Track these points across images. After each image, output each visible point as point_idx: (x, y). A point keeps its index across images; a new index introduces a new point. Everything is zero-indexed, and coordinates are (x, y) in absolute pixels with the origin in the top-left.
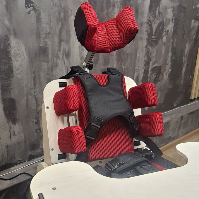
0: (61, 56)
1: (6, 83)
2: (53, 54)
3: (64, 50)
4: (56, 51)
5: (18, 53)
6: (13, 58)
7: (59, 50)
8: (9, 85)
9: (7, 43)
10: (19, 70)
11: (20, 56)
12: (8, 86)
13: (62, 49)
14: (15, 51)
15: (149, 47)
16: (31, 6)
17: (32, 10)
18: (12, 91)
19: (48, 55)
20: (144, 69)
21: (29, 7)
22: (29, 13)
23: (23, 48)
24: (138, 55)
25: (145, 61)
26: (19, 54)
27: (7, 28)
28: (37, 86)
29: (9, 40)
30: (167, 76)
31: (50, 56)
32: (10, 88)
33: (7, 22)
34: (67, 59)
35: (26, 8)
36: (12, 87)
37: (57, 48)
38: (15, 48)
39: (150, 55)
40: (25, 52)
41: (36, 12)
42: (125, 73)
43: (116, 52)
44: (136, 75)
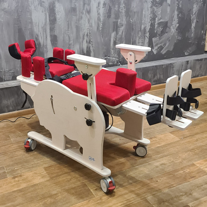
0: (84, 13)
1: (53, 26)
2: (79, 11)
3: (87, 9)
4: (82, 10)
6: (56, 13)
7: (84, 9)
9: (54, 6)
10: (60, 20)
11: (61, 12)
13: (85, 9)
14: (58, 9)
15: (154, 7)
18: (55, 31)
19: (76, 12)
20: (150, 23)
23: (62, 8)
24: (144, 13)
25: (151, 17)
28: (69, 29)
29: (55, 4)
30: (175, 29)
31: (78, 13)
34: (88, 15)
36: (55, 29)
37: (82, 8)
39: (155, 13)
40: (63, 10)
42: (133, 25)
43: (125, 10)
44: (143, 27)
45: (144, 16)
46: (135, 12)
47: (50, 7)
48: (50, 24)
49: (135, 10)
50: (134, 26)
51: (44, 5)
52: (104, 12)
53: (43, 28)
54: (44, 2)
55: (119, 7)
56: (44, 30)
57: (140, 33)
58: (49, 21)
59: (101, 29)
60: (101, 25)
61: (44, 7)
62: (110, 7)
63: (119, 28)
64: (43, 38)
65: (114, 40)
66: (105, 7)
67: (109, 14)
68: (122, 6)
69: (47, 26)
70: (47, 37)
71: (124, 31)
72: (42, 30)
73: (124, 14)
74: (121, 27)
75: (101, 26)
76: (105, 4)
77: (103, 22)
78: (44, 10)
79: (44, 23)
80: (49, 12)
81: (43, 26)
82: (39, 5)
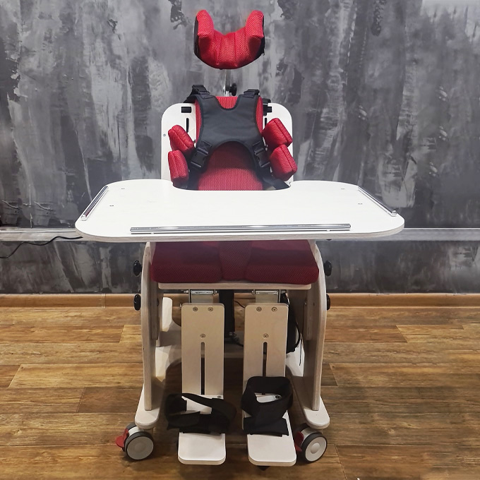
1: (141, 116)
5: (158, 78)
6: (150, 86)
8: (145, 119)
9: (144, 67)
10: (160, 102)
11: (161, 83)
12: (144, 121)
14: (154, 76)
16: (179, 19)
17: (181, 23)
18: (148, 128)
21: (177, 20)
22: (175, 27)
23: (165, 73)
24: (404, 93)
26: (159, 81)
27: (145, 48)
29: (146, 62)
32: (146, 124)
33: (145, 41)
35: (172, 21)
36: (148, 122)
38: (155, 73)
40: (168, 79)
41: (185, 25)
42: (368, 126)
43: (344, 84)
44: (400, 131)
45: (405, 102)
46: (375, 91)
47: (134, 70)
48: (135, 110)
49: (378, 84)
50: (371, 128)
51: (120, 64)
52: (280, 87)
53: (117, 117)
54: (119, 58)
55: (326, 75)
56: (120, 124)
57: (391, 147)
58: (131, 102)
61: (120, 70)
62: (298, 74)
63: (324, 131)
64: (117, 141)
66: (283, 74)
67: (293, 93)
68: (337, 72)
69: (129, 115)
70: (127, 141)
71: (339, 139)
72: (116, 123)
73: (340, 93)
74: (330, 129)
76: (282, 66)
78: (121, 77)
79: (120, 108)
80: (132, 82)
81: (118, 115)
82: (109, 65)
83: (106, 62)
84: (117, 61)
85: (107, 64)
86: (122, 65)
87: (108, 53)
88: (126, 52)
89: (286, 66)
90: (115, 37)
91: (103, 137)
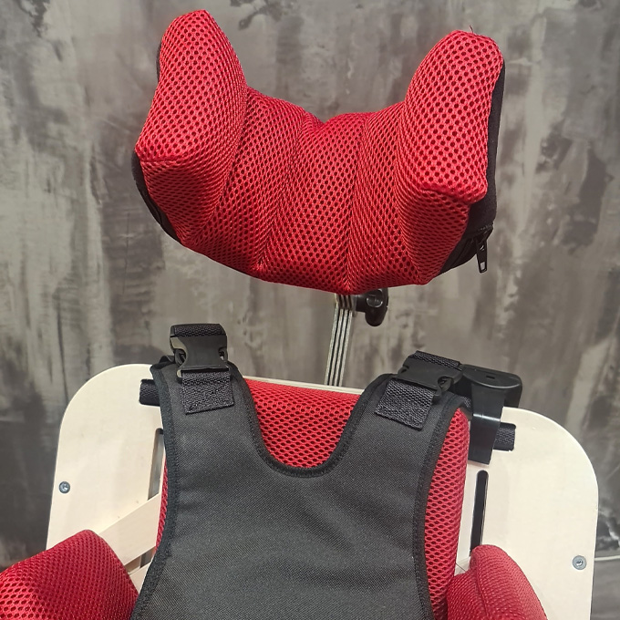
22: (246, 23)
28: (262, 314)
35: (235, 3)
41: (275, 17)
47: (109, 154)
48: (115, 274)
51: (61, 135)
52: (544, 202)
53: (56, 297)
54: (59, 116)
56: (67, 316)
58: (100, 252)
59: (503, 317)
60: (513, 288)
61: (63, 157)
62: (596, 165)
64: (57, 366)
65: (594, 392)
66: (557, 165)
67: (579, 218)
69: (93, 288)
70: (88, 361)
72: (52, 312)
75: (507, 301)
76: (556, 145)
77: (525, 268)
78: (66, 176)
79: (64, 269)
80: (102, 190)
81: (59, 290)
82: (24, 139)
83: (15, 130)
84: (53, 128)
85: (16, 138)
86: (70, 141)
87: (18, 101)
88: (80, 98)
89: (567, 144)
90: (43, 52)
91: (12, 355)
